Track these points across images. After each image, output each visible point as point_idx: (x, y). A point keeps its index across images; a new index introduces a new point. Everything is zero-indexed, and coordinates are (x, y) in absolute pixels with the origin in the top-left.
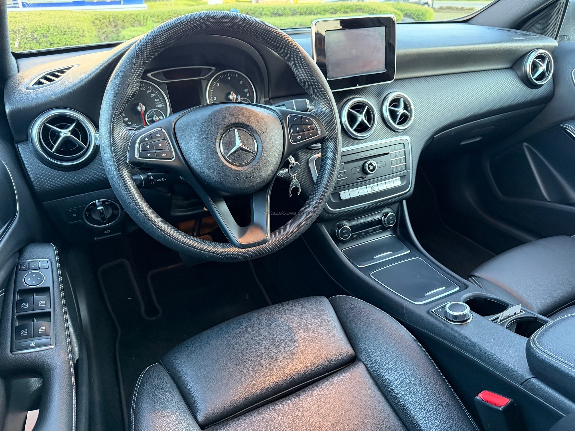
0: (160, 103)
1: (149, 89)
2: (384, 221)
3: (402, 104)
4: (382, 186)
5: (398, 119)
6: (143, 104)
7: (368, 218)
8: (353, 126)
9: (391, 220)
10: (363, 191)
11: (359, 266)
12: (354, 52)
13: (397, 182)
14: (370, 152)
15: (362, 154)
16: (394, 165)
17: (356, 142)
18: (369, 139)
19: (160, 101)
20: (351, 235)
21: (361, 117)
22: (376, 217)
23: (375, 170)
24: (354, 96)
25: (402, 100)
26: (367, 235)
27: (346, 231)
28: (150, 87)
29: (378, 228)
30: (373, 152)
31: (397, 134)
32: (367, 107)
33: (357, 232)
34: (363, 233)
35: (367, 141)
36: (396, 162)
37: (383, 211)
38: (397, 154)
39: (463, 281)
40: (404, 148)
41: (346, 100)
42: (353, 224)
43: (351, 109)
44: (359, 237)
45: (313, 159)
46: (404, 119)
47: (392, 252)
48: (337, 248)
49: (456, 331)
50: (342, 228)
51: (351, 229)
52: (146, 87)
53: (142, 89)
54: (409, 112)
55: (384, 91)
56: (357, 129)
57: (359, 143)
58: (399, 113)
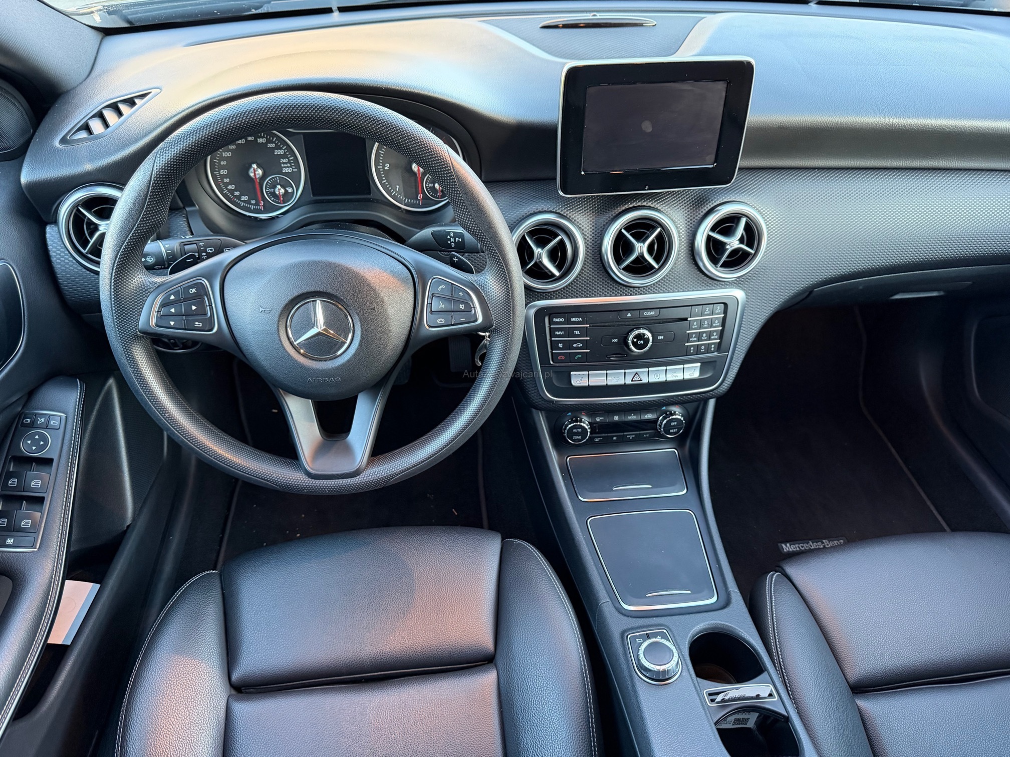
1: (272, 142)
2: (660, 426)
3: (740, 230)
4: (657, 375)
5: (724, 259)
6: (259, 166)
7: (631, 415)
8: (624, 261)
9: (674, 427)
10: (617, 378)
11: (580, 498)
12: (647, 127)
13: (692, 372)
14: (646, 313)
15: (629, 315)
16: (693, 343)
17: (624, 289)
18: (652, 287)
19: (290, 163)
20: (588, 437)
21: (641, 248)
22: (646, 417)
23: (647, 348)
24: (639, 204)
25: (743, 221)
26: (623, 441)
27: (580, 430)
28: (273, 139)
29: (646, 434)
30: (653, 313)
31: (715, 283)
32: (659, 230)
33: (603, 435)
34: (615, 438)
35: (646, 290)
36: (699, 336)
37: (664, 408)
38: (704, 323)
39: (730, 590)
40: (725, 312)
41: (621, 210)
42: (598, 420)
43: (625, 229)
44: (607, 443)
45: (534, 306)
46: (738, 259)
47: (651, 486)
48: (553, 456)
49: (635, 692)
50: (572, 425)
51: (591, 428)
52: (266, 138)
53: (260, 140)
54: (752, 248)
55: (709, 199)
56: (627, 269)
57: (628, 293)
58: (728, 247)
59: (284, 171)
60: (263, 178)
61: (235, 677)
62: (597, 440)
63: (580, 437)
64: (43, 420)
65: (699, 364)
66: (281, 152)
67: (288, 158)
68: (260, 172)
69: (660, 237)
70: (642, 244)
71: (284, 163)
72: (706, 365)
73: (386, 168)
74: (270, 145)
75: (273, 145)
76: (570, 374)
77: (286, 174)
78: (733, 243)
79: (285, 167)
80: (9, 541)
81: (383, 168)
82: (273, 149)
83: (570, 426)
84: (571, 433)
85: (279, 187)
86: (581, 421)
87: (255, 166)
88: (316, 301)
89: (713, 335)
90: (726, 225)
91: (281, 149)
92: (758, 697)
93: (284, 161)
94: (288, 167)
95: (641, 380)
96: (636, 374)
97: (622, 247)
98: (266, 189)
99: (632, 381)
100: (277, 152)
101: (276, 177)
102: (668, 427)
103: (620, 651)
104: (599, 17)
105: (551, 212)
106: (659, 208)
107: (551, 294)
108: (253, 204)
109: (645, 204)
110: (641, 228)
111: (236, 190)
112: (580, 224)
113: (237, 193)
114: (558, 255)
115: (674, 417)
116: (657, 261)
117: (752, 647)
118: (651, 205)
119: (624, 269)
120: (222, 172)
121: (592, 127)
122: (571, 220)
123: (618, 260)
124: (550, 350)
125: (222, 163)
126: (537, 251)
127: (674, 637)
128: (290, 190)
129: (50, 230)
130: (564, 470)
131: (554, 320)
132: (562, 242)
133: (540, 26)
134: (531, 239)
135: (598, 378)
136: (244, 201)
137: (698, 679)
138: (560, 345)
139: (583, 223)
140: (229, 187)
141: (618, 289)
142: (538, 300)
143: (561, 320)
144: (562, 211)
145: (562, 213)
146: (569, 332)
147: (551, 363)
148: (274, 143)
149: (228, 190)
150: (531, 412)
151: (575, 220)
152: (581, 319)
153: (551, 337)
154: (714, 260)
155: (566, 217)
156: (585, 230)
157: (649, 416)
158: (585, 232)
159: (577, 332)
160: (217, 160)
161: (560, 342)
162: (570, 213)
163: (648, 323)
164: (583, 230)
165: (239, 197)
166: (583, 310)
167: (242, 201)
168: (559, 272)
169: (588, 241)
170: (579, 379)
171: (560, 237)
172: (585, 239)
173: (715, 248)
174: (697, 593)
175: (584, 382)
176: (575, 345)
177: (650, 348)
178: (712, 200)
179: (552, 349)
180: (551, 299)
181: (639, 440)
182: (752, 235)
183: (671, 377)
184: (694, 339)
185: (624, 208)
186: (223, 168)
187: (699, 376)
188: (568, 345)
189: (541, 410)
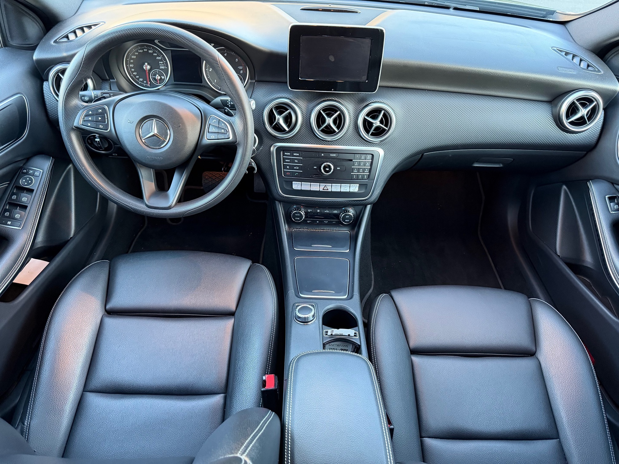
0: (163, 65)
1: (155, 53)
2: (341, 217)
3: (381, 116)
4: (336, 188)
5: (372, 131)
6: (149, 64)
7: (326, 210)
8: (321, 126)
9: (347, 219)
10: (316, 187)
11: (295, 249)
12: (332, 58)
13: (354, 188)
14: (331, 155)
15: (323, 155)
16: (355, 173)
17: (321, 142)
18: (335, 142)
19: (164, 64)
20: (303, 219)
21: (329, 121)
22: (334, 212)
23: (331, 173)
24: (331, 98)
25: (383, 112)
26: (321, 224)
27: (299, 215)
28: (156, 51)
29: (334, 221)
30: (335, 155)
31: (368, 144)
32: (339, 112)
33: (312, 219)
34: (318, 222)
35: (332, 143)
36: (358, 170)
37: (344, 208)
38: (361, 163)
39: (355, 293)
40: (372, 159)
41: (321, 101)
42: (309, 211)
43: (323, 110)
44: (313, 224)
45: (275, 146)
46: (379, 132)
47: (331, 246)
48: (284, 228)
49: (291, 326)
50: (295, 211)
51: (306, 215)
52: (153, 50)
53: (150, 51)
54: (387, 127)
55: (367, 100)
56: (323, 131)
57: (323, 143)
58: (374, 125)
59: (160, 68)
60: (150, 70)
61: (108, 307)
62: (308, 222)
63: (299, 219)
64: (32, 171)
65: (358, 185)
66: (160, 58)
67: (163, 61)
68: (149, 67)
69: (339, 116)
70: (329, 119)
71: (161, 64)
72: (361, 186)
73: (210, 71)
74: (154, 54)
75: (156, 54)
76: (292, 183)
77: (162, 69)
78: (377, 123)
79: (161, 66)
80: (9, 223)
81: (209, 70)
82: (156, 56)
83: (294, 212)
84: (294, 216)
85: (158, 75)
86: (300, 211)
87: (146, 64)
88: (153, 120)
89: (366, 171)
90: (374, 114)
91: (160, 57)
92: (349, 335)
93: (161, 63)
94: (163, 66)
95: (328, 190)
96: (325, 186)
97: (320, 120)
98: (151, 76)
99: (323, 189)
100: (157, 58)
101: (156, 70)
102: (344, 218)
103: (291, 310)
104: (332, 6)
105: (286, 98)
106: (341, 102)
107: (285, 140)
108: (145, 83)
109: (333, 99)
110: (330, 110)
111: (137, 75)
112: (301, 106)
113: (137, 77)
114: (288, 119)
115: (348, 213)
116: (338, 128)
117: (355, 317)
118: (336, 100)
119: (321, 131)
120: (131, 66)
121: (304, 56)
122: (296, 103)
123: (319, 126)
124: (282, 169)
125: (131, 61)
126: (277, 116)
127: (318, 307)
128: (163, 78)
129: (45, 83)
130: (290, 236)
131: (285, 153)
132: (290, 113)
133: (300, 9)
134: (276, 111)
135: (306, 186)
136: (141, 81)
137: (323, 325)
138: (288, 167)
139: (302, 105)
140: (134, 73)
141: (318, 141)
142: (278, 143)
143: (289, 154)
144: (292, 98)
145: (292, 99)
146: (292, 161)
147: (283, 175)
148: (157, 53)
149: (133, 75)
150: (275, 203)
151: (298, 104)
152: (298, 155)
153: (283, 162)
154: (367, 131)
155: (294, 102)
156: (303, 109)
157: (335, 212)
158: (303, 110)
159: (296, 161)
160: (129, 59)
161: (288, 165)
162: (297, 100)
163: (332, 160)
164: (302, 109)
165: (138, 79)
166: (299, 150)
167: (140, 81)
168: (288, 129)
169: (304, 114)
170: (296, 186)
171: (289, 111)
172: (303, 113)
173: (367, 125)
174: (338, 292)
175: (299, 188)
176: (295, 168)
177: (332, 173)
178: (368, 100)
179: (284, 169)
180: (285, 143)
181: (330, 224)
182: (387, 120)
183: (343, 190)
184: (356, 171)
185: (323, 100)
186: (132, 63)
187: (358, 191)
188: (292, 167)
189: (280, 201)
